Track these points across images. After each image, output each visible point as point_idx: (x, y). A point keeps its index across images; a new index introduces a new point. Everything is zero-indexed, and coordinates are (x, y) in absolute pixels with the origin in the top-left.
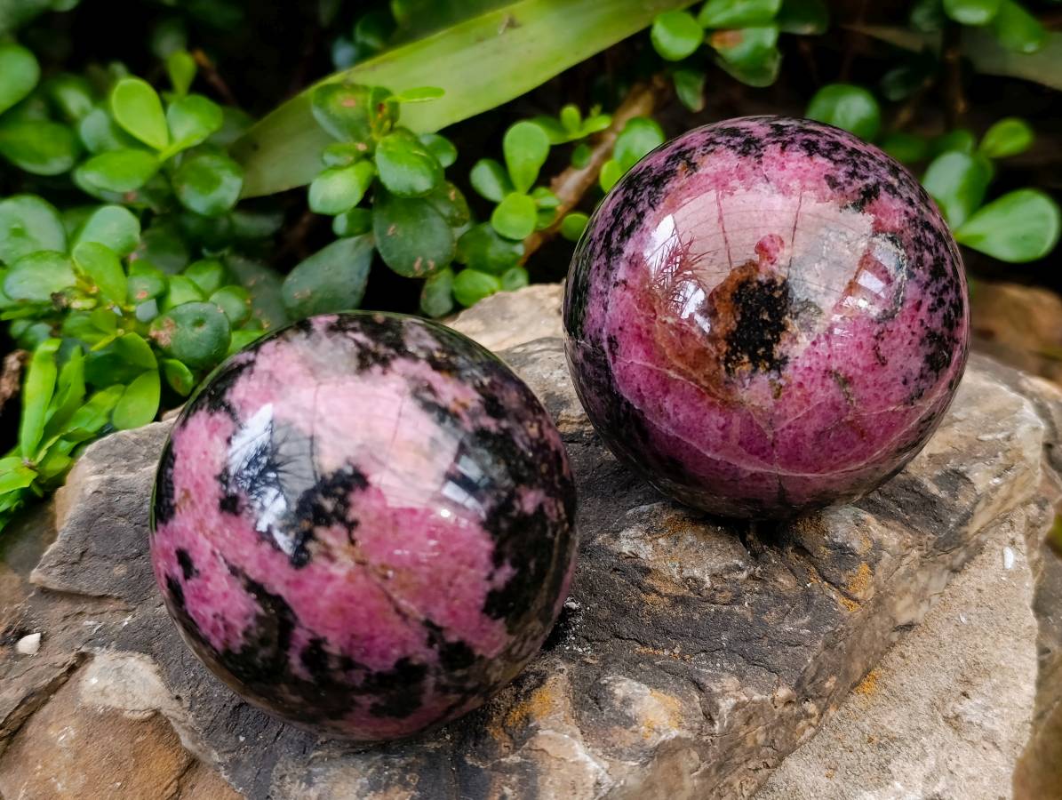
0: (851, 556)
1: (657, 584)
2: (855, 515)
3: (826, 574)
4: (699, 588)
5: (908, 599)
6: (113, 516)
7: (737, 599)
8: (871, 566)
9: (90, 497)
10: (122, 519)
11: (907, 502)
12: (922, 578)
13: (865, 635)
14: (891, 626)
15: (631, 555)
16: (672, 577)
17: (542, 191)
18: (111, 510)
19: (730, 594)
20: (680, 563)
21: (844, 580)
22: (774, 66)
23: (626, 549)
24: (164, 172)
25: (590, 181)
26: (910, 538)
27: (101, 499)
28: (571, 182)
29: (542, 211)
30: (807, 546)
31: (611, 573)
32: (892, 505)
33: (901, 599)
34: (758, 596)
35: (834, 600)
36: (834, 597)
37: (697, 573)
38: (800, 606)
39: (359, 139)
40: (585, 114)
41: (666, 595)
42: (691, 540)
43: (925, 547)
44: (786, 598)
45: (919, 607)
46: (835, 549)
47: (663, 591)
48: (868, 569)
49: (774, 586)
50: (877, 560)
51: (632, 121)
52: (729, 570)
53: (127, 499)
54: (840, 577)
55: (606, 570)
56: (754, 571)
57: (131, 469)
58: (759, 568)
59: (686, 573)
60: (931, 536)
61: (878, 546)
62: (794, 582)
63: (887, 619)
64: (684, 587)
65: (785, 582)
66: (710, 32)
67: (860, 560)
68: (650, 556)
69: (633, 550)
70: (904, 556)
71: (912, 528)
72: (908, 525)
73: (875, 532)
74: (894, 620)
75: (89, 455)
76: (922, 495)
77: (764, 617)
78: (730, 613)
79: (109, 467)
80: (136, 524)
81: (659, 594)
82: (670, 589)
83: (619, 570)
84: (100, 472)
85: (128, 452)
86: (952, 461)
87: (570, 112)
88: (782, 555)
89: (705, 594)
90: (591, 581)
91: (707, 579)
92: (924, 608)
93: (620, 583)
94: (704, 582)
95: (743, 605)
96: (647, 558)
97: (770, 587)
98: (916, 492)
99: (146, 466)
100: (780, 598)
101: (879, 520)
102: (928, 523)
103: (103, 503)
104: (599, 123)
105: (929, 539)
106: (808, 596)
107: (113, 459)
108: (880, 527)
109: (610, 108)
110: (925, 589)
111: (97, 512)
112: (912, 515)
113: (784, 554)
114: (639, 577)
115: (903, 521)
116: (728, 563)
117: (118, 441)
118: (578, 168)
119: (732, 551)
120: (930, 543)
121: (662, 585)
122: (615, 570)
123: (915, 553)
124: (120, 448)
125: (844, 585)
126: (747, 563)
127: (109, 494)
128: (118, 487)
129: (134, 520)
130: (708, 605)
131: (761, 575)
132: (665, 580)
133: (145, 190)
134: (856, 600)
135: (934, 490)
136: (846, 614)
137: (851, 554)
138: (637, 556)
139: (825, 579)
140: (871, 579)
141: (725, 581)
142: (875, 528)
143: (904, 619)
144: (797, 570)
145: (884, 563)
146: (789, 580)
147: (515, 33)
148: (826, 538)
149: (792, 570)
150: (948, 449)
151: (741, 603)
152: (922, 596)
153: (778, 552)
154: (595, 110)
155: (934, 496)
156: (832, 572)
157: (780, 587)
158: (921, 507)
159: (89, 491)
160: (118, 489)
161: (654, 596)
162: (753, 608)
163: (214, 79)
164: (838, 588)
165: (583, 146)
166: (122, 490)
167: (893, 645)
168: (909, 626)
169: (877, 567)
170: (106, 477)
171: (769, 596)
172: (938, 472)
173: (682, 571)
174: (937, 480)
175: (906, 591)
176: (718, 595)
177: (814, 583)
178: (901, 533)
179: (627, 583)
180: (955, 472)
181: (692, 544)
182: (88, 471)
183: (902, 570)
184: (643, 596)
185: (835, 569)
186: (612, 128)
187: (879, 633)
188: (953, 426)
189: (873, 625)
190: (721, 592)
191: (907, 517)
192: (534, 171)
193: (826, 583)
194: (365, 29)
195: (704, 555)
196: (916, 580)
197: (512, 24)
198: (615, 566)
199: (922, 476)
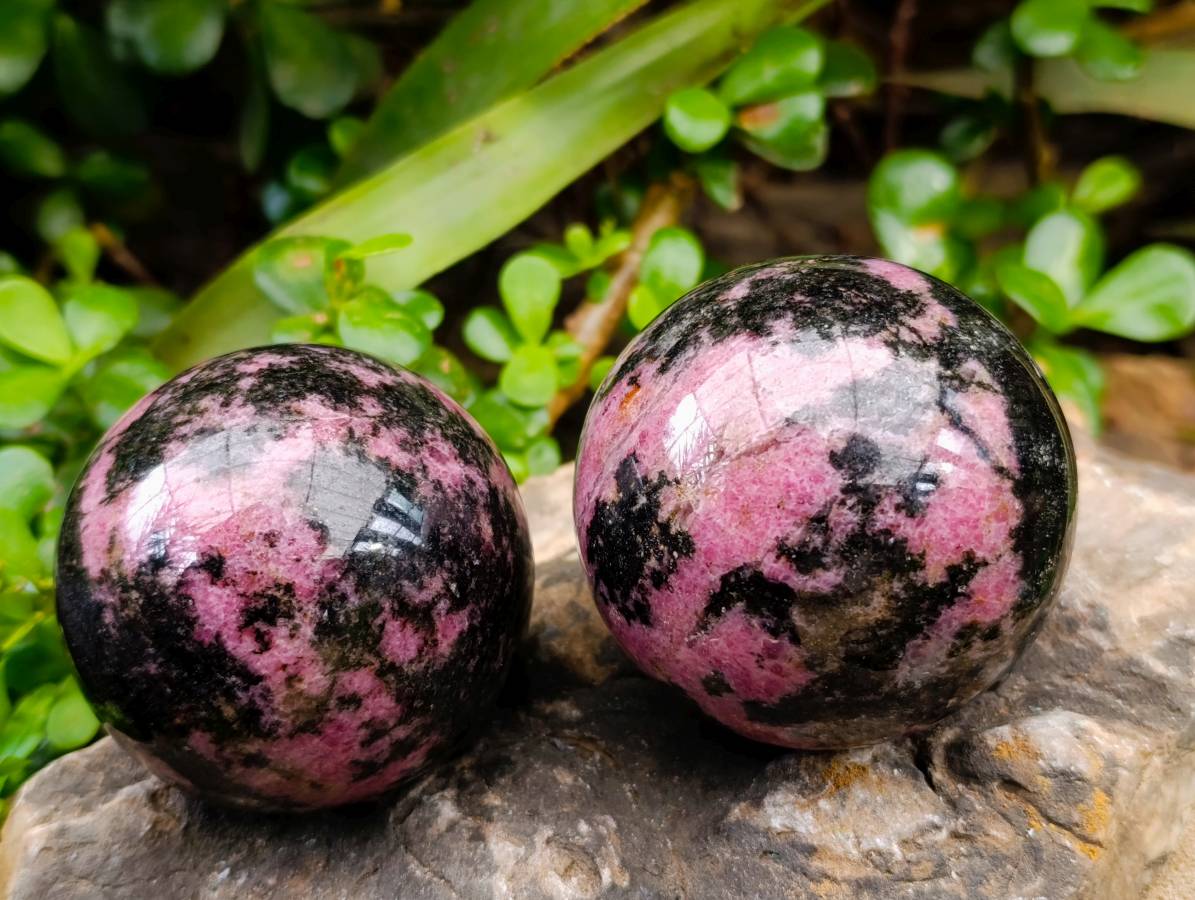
0: (1079, 783)
1: (827, 866)
2: (1072, 725)
3: (1051, 813)
4: (887, 862)
5: (1157, 823)
6: (72, 879)
7: (940, 871)
8: (1108, 792)
9: (37, 857)
10: (84, 882)
11: (1128, 690)
12: (1168, 791)
13: (1114, 885)
14: (1141, 865)
15: (786, 830)
16: (847, 852)
17: (558, 338)
18: (66, 871)
19: (930, 864)
20: (855, 832)
21: (1076, 817)
22: (819, 142)
23: (777, 823)
24: (71, 391)
25: (615, 316)
26: (1147, 742)
27: (52, 858)
28: (592, 321)
29: (563, 363)
30: (1019, 779)
31: (761, 857)
32: (1109, 697)
33: (1148, 824)
34: (966, 861)
35: (1068, 849)
36: (1068, 844)
37: (880, 843)
38: (1027, 864)
39: (317, 307)
40: (595, 233)
41: (845, 880)
42: (861, 796)
43: (1166, 749)
44: (1006, 858)
45: (1170, 830)
46: (1056, 777)
47: (838, 875)
48: (1104, 796)
49: (986, 844)
50: (1114, 783)
51: (658, 235)
52: (923, 832)
53: (86, 853)
54: (1070, 815)
55: (753, 855)
56: (956, 825)
57: (86, 808)
58: (961, 821)
59: (865, 846)
60: (1172, 733)
61: (1112, 763)
62: (1011, 831)
63: (1136, 857)
64: (866, 865)
65: (1000, 834)
66: (739, 109)
67: (1092, 785)
68: (811, 828)
69: (787, 822)
70: (1144, 768)
71: (1144, 726)
72: (1138, 723)
73: (1101, 742)
74: (1144, 856)
75: (28, 797)
76: (1145, 678)
77: (981, 889)
78: (937, 892)
79: (56, 810)
80: (104, 886)
81: (834, 880)
82: (847, 871)
83: (771, 853)
84: (45, 819)
85: (79, 784)
86: (1172, 624)
87: (577, 234)
88: (986, 796)
89: (897, 870)
90: (736, 875)
91: (896, 849)
92: (1176, 829)
93: (776, 872)
94: (892, 854)
95: (949, 875)
96: (808, 830)
97: (981, 845)
98: (1135, 675)
99: (105, 802)
100: (998, 860)
101: (1103, 725)
102: (1162, 715)
103: (55, 864)
104: (616, 242)
105: (1169, 737)
106: (1033, 849)
107: (60, 798)
108: (1107, 735)
109: (625, 223)
110: (1174, 805)
111: (49, 878)
112: (1138, 706)
113: (990, 794)
114: (801, 859)
115: (1129, 718)
116: (920, 822)
117: (64, 771)
118: (597, 301)
119: (921, 802)
120: (1172, 743)
121: (836, 866)
122: (765, 853)
123: (1157, 761)
124: (67, 781)
125: (1077, 825)
126: (944, 815)
127: (61, 850)
128: (71, 838)
129: (101, 881)
130: (903, 884)
131: (966, 830)
132: (838, 859)
133: (53, 417)
134: (1098, 843)
135: (1159, 668)
136: (1088, 865)
137: (1079, 780)
138: (793, 831)
139: (1050, 820)
140: (1111, 810)
141: (919, 847)
142: (1101, 738)
143: (1154, 852)
144: (1012, 814)
145: (1122, 784)
146: (1005, 831)
147: (494, 149)
148: (1041, 762)
149: (1004, 816)
150: (1161, 608)
151: (945, 875)
152: (1172, 817)
153: (981, 793)
154: (607, 228)
155: (1160, 677)
156: (1059, 811)
157: (994, 842)
158: (1147, 694)
159: (34, 849)
160: (72, 840)
161: (827, 883)
162: (965, 878)
163: (124, 259)
164: (1070, 829)
165: (600, 276)
166: (79, 840)
167: (1147, 888)
168: (1163, 859)
169: (1116, 791)
170: (54, 826)
171: (982, 857)
172: (1158, 643)
173: (859, 843)
174: (1161, 654)
175: (1152, 814)
176: (914, 868)
177: (1038, 829)
178: (1134, 737)
179: (787, 869)
180: (1182, 639)
181: (865, 802)
182: (29, 820)
183: (1144, 787)
184: (812, 885)
185: (1061, 804)
186: (632, 248)
187: (1129, 879)
188: (1160, 576)
189: (1121, 869)
190: (918, 863)
191: (1133, 712)
192: (545, 315)
193: (1052, 826)
194: (302, 169)
195: (885, 814)
196: (1162, 795)
197: (489, 138)
198: (765, 847)
199: (1139, 651)
